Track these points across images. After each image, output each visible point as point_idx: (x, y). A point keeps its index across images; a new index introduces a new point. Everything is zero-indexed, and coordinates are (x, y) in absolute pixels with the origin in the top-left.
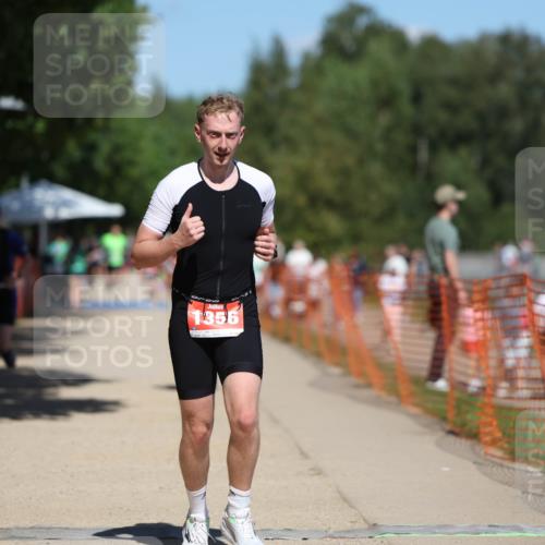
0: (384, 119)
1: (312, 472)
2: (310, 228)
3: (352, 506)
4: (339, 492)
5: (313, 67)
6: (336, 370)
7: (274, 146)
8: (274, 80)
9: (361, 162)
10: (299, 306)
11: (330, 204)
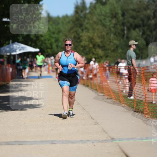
1: (95, 124)
3: (106, 133)
4: (103, 129)
9: (107, 34)
10: (91, 76)
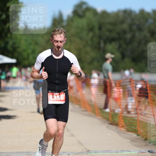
0: (91, 34)
6: (77, 106)
8: (59, 23)
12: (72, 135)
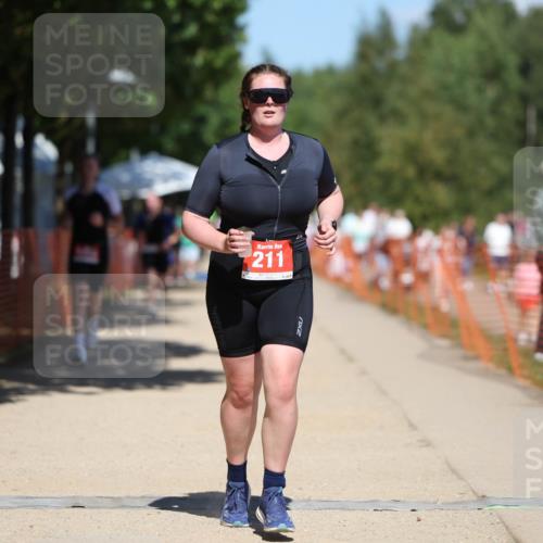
0: (491, 92)
1: (421, 444)
2: (417, 200)
3: (461, 478)
4: (448, 464)
5: (420, 40)
6: (444, 343)
7: (382, 119)
8: (381, 52)
10: (407, 278)
11: (439, 176)
12: (427, 443)
